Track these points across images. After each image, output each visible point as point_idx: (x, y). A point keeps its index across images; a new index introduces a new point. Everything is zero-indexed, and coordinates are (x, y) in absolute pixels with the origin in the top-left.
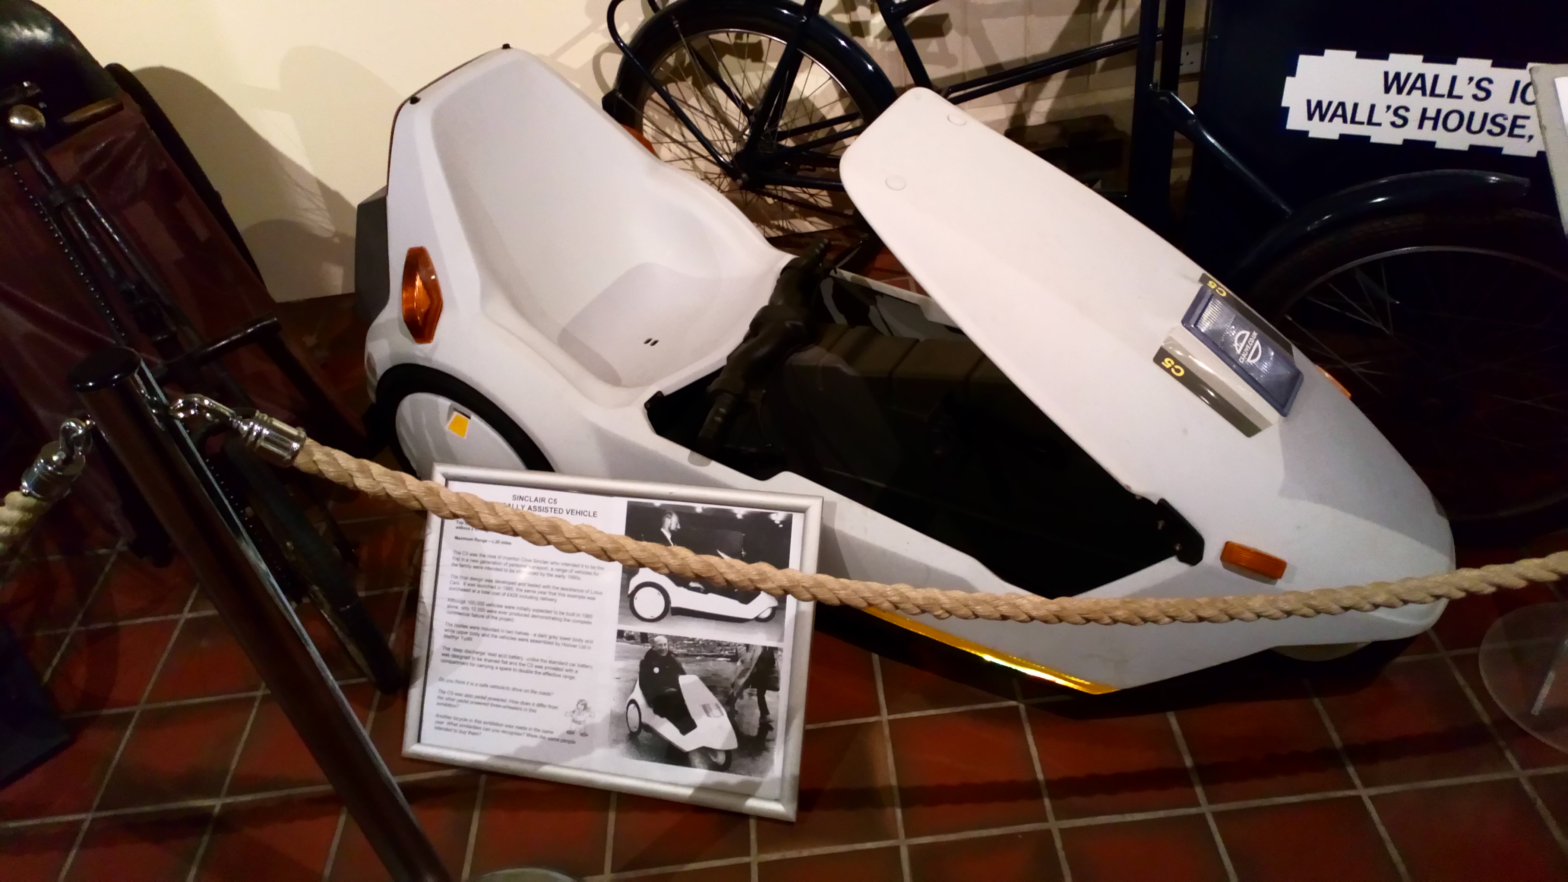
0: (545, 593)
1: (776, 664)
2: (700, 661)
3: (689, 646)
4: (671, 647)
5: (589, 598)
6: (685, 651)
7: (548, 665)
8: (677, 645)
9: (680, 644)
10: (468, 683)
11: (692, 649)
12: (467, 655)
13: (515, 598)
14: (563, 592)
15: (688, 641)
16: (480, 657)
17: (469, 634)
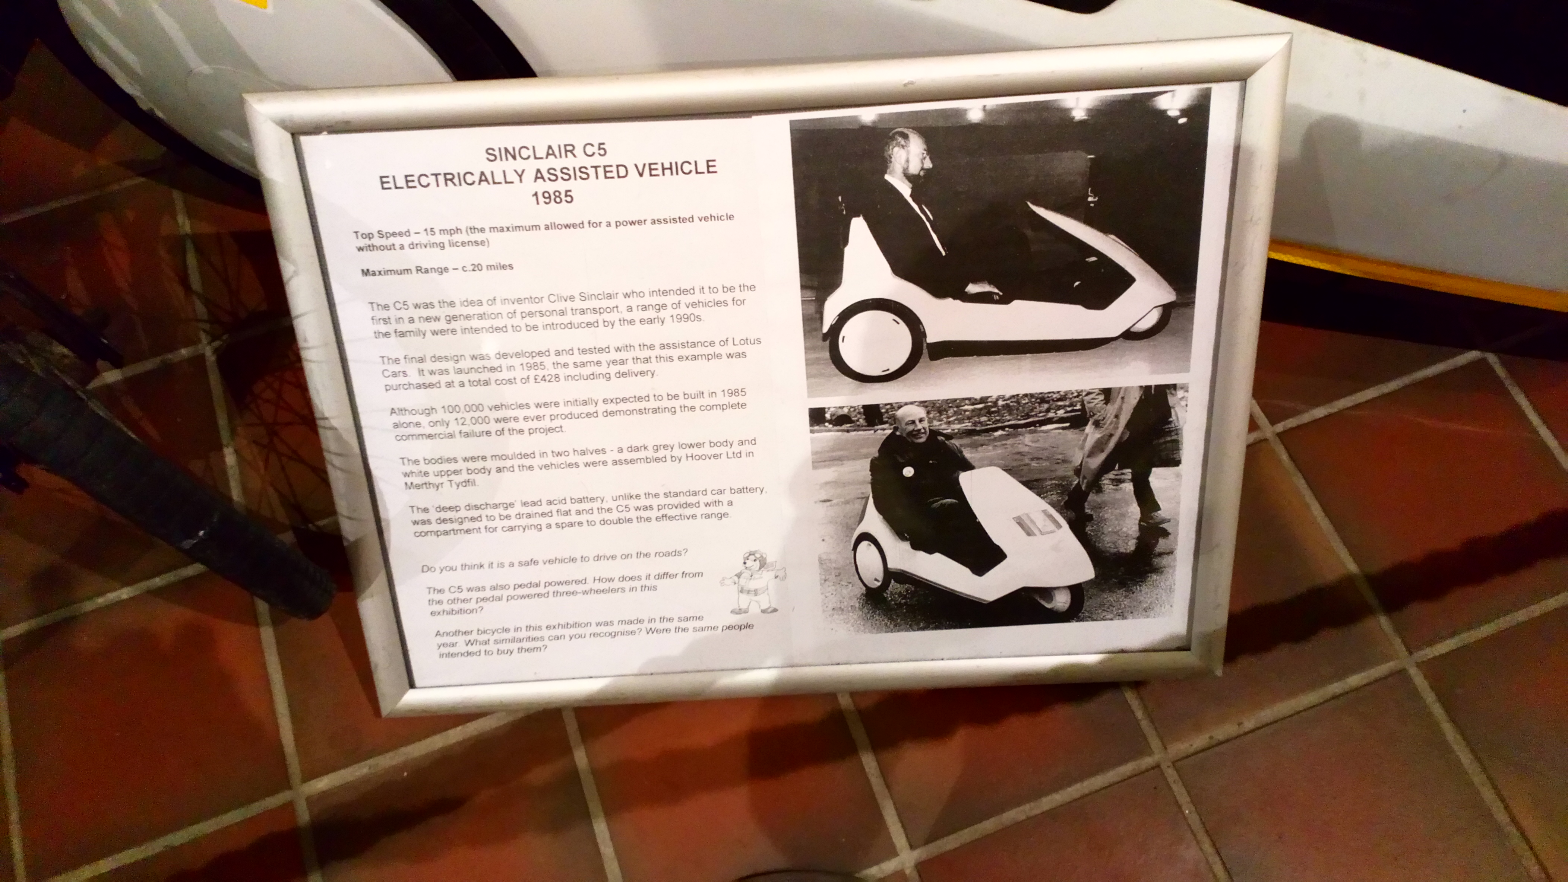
0: (623, 362)
1: (1174, 417)
2: (1001, 438)
3: (977, 413)
4: (936, 423)
5: (730, 356)
6: (967, 425)
7: (662, 500)
8: (948, 417)
9: (955, 413)
10: (491, 565)
11: (983, 419)
12: (475, 513)
13: (554, 384)
14: (665, 353)
15: (973, 404)
16: (505, 513)
17: (464, 472)
